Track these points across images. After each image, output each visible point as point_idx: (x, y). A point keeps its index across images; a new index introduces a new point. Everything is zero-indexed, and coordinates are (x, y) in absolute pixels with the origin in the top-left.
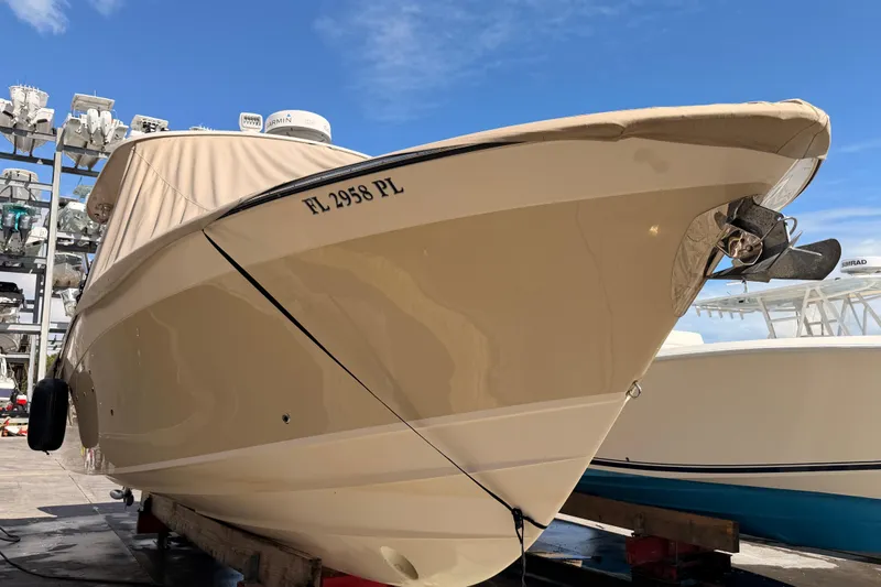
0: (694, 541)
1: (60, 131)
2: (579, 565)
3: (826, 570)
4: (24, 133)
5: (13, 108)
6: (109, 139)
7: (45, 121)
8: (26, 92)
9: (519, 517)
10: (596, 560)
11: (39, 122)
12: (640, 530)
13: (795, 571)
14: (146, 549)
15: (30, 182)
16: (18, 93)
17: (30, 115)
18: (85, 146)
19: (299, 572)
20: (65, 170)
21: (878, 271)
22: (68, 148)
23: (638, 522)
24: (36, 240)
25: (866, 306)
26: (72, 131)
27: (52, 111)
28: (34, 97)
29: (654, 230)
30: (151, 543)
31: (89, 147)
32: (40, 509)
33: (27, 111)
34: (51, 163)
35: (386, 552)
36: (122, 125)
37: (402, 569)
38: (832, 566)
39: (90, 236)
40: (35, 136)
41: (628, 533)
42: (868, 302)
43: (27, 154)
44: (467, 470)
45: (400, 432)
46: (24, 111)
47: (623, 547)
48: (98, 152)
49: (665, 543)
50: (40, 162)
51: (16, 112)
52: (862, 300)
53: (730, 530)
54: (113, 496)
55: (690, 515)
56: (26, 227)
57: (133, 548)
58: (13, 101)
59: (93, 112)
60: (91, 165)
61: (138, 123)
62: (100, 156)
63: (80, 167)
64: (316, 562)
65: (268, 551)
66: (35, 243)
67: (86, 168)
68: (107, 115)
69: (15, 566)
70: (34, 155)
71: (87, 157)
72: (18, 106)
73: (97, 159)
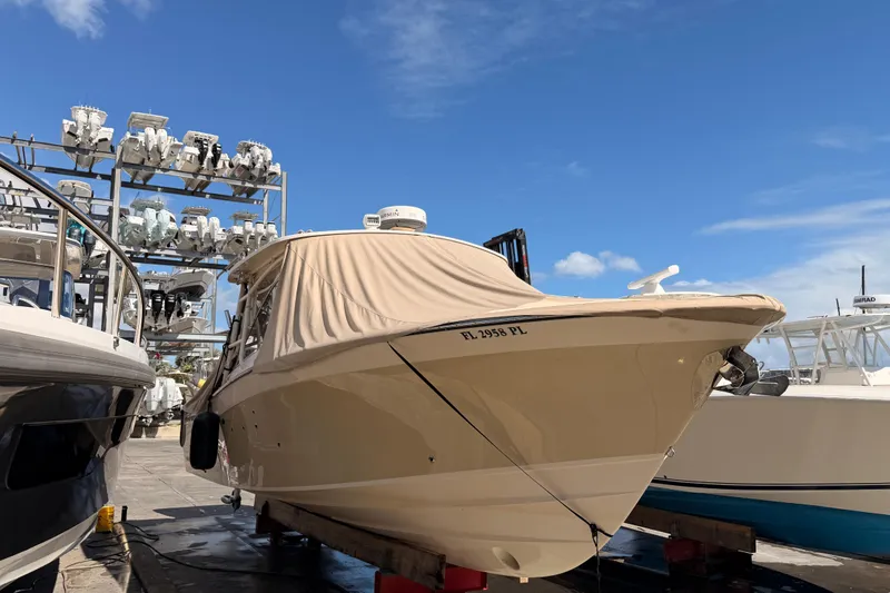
0: (721, 543)
1: (119, 150)
2: (622, 561)
3: (833, 567)
4: (86, 152)
5: (77, 128)
6: (164, 156)
7: (106, 140)
8: (88, 113)
9: (595, 529)
10: (637, 558)
11: (100, 141)
12: (676, 534)
13: (806, 568)
14: (264, 546)
15: (92, 198)
16: (81, 115)
17: (92, 134)
18: (143, 162)
19: (428, 564)
20: (124, 184)
21: (886, 306)
22: (126, 165)
23: (674, 526)
24: (100, 253)
25: (877, 336)
26: (131, 150)
27: (112, 130)
28: (96, 118)
29: (681, 361)
30: (265, 541)
31: (147, 163)
32: (157, 511)
33: (89, 131)
34: (111, 178)
35: (496, 551)
36: (177, 142)
37: (507, 562)
38: (838, 564)
39: (148, 248)
40: (97, 155)
41: (666, 535)
42: (880, 333)
43: (87, 170)
44: (560, 498)
45: (513, 473)
46: (87, 132)
47: (662, 546)
48: (154, 168)
49: (697, 543)
50: (99, 178)
51: (79, 132)
52: (873, 331)
53: (748, 535)
54: (223, 500)
55: (715, 522)
56: (91, 241)
57: (254, 545)
58: (77, 122)
59: (150, 131)
60: (147, 178)
61: (191, 138)
62: (157, 172)
63: (135, 181)
64: (442, 557)
65: (397, 548)
66: (98, 257)
67: (141, 182)
68: (163, 133)
69: (172, 560)
70: (93, 171)
71: (144, 172)
72: (81, 127)
73: (152, 175)
